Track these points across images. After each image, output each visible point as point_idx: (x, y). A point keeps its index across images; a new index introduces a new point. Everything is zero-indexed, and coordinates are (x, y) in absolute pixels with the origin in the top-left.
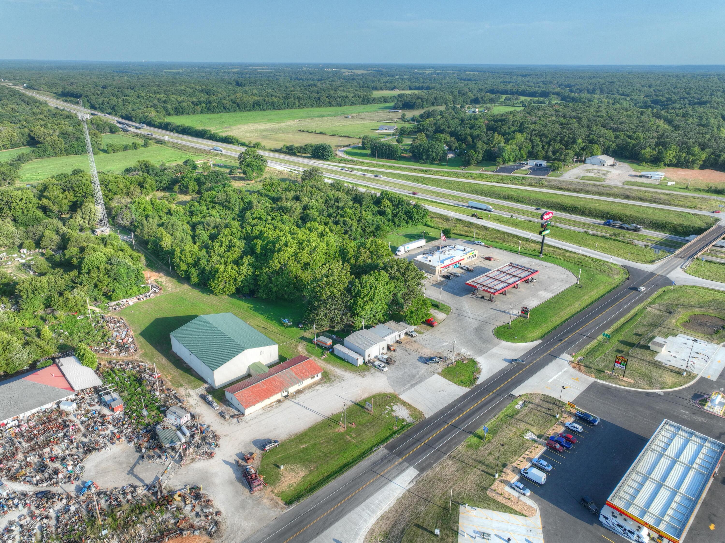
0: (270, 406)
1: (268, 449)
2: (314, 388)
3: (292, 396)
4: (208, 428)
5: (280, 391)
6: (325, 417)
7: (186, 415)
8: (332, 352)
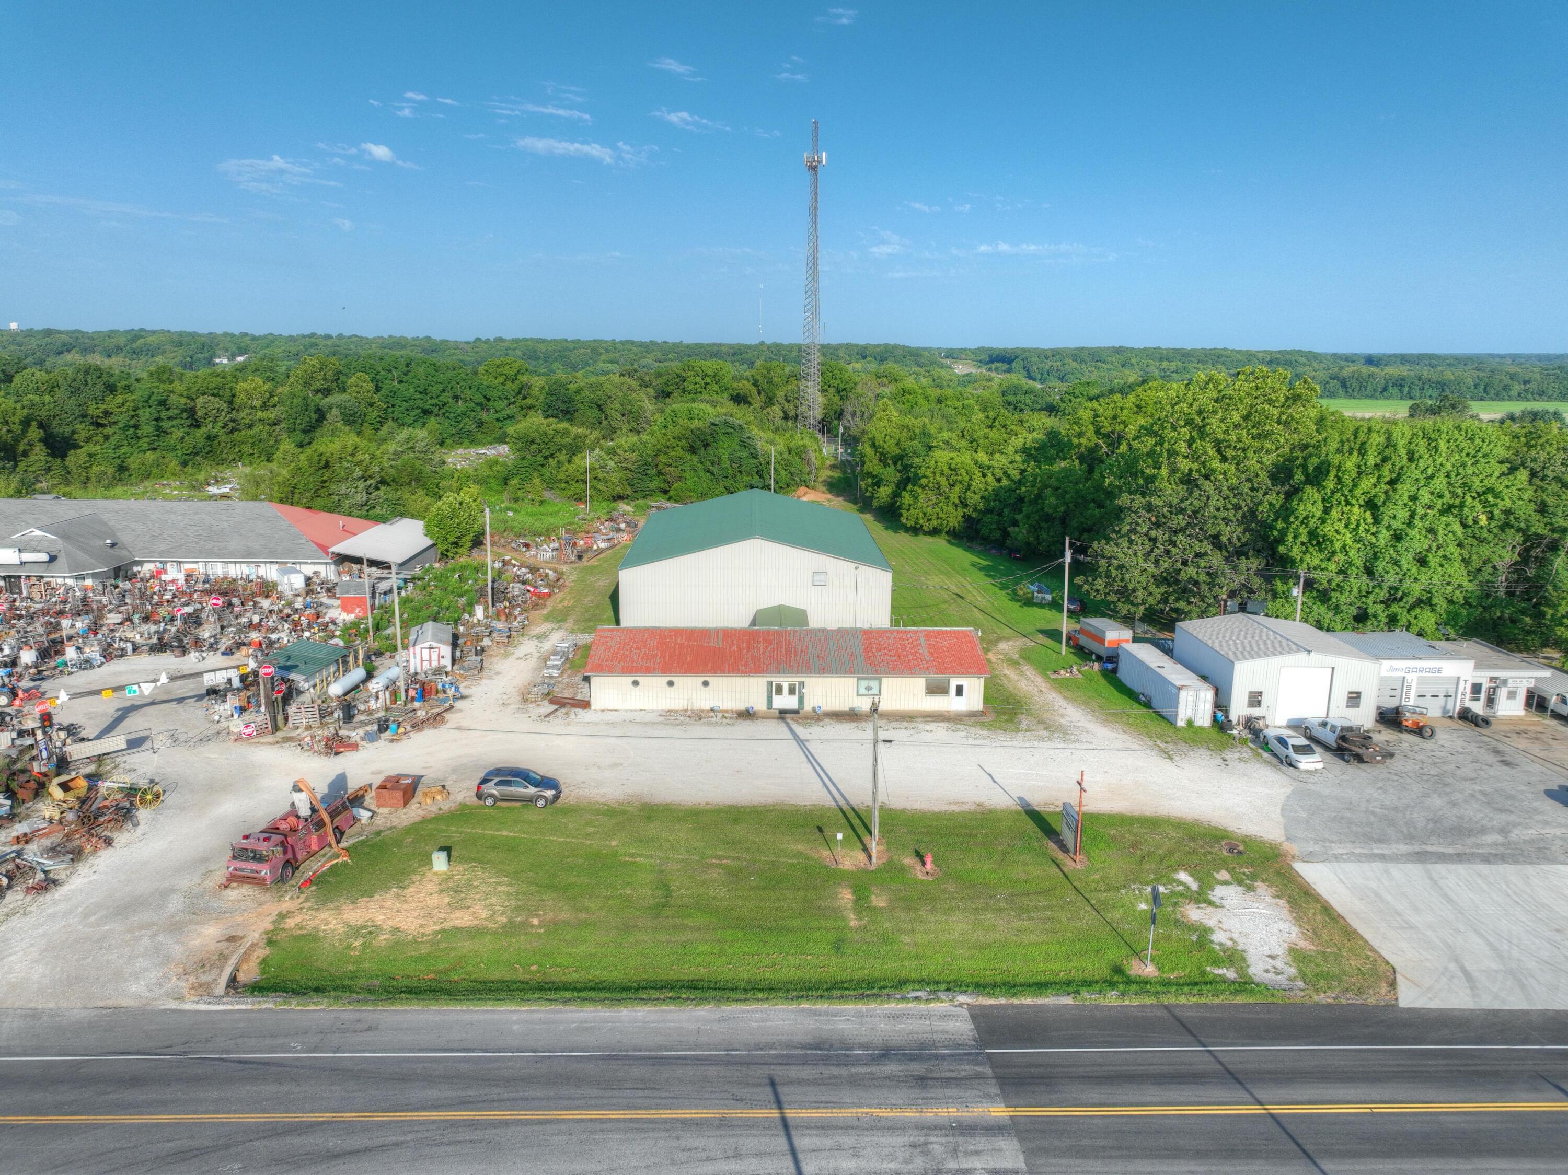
0: (698, 716)
1: (492, 796)
2: (914, 725)
3: (806, 718)
4: (456, 698)
5: (757, 669)
6: (842, 802)
7: (434, 644)
8: (1115, 671)
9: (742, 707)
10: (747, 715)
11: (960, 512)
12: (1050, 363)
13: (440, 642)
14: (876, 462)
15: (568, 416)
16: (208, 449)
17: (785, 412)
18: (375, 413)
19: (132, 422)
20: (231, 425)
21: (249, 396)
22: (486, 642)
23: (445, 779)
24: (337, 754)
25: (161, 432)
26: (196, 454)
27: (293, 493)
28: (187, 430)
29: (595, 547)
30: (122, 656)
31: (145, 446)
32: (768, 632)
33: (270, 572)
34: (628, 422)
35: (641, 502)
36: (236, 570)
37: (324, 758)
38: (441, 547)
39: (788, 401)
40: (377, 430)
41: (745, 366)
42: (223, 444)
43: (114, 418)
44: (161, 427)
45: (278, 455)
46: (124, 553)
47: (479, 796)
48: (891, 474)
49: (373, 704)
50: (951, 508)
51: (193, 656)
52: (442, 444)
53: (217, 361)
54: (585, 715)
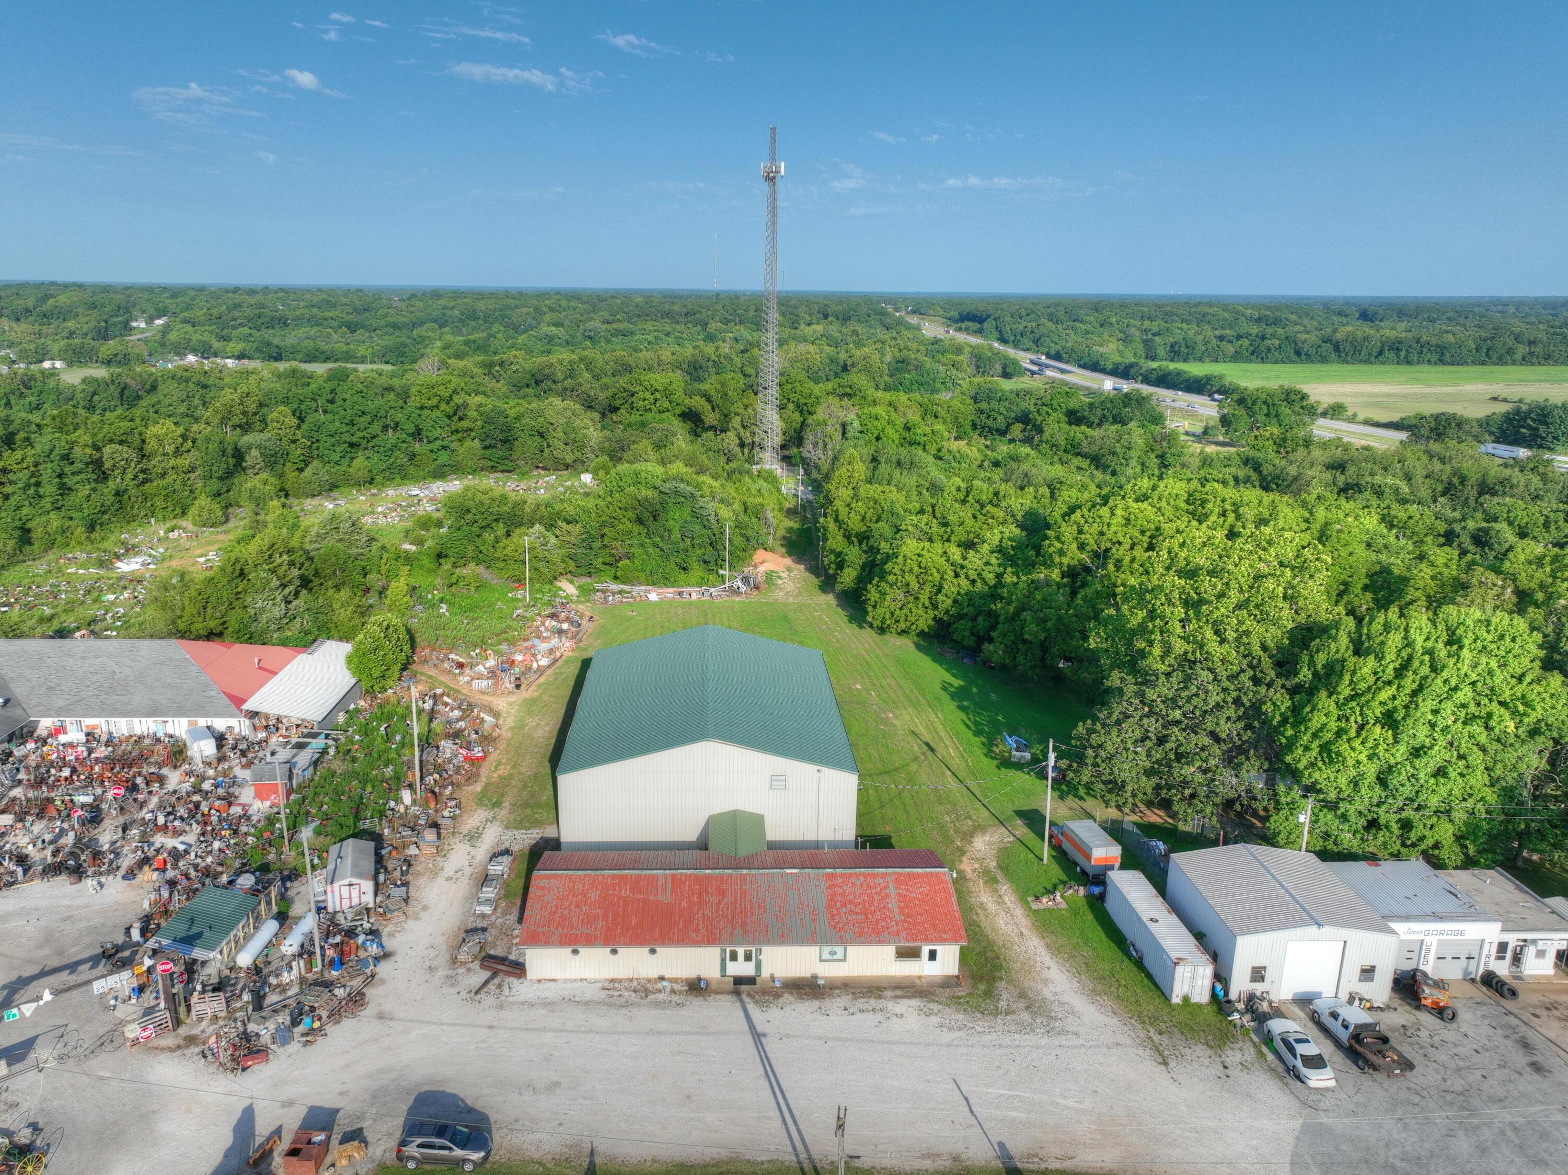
0: (649, 990)
1: (413, 1158)
2: (882, 1003)
3: (764, 992)
4: (377, 959)
5: (709, 940)
6: (803, 1156)
7: (354, 881)
8: (1102, 897)
9: (692, 974)
11: (931, 614)
12: (1024, 324)
13: (361, 876)
14: (840, 538)
15: (508, 446)
16: (117, 506)
17: (740, 439)
18: (299, 451)
19: (33, 480)
20: (141, 476)
21: (160, 440)
22: (413, 850)
23: (362, 1117)
24: (244, 1069)
25: (65, 490)
26: (105, 512)
27: (205, 608)
28: (93, 485)
29: (535, 665)
30: (11, 884)
31: (48, 506)
32: (721, 878)
33: (179, 727)
34: (572, 451)
35: (585, 580)
36: (144, 726)
37: (230, 1076)
38: (365, 685)
39: (744, 427)
40: (301, 470)
41: (699, 327)
42: (133, 499)
43: (11, 477)
44: (64, 484)
45: (193, 511)
46: (18, 711)
47: (400, 1157)
48: (855, 555)
49: (286, 978)
50: (921, 611)
51: (89, 883)
52: (371, 481)
53: (134, 324)
54: (520, 989)
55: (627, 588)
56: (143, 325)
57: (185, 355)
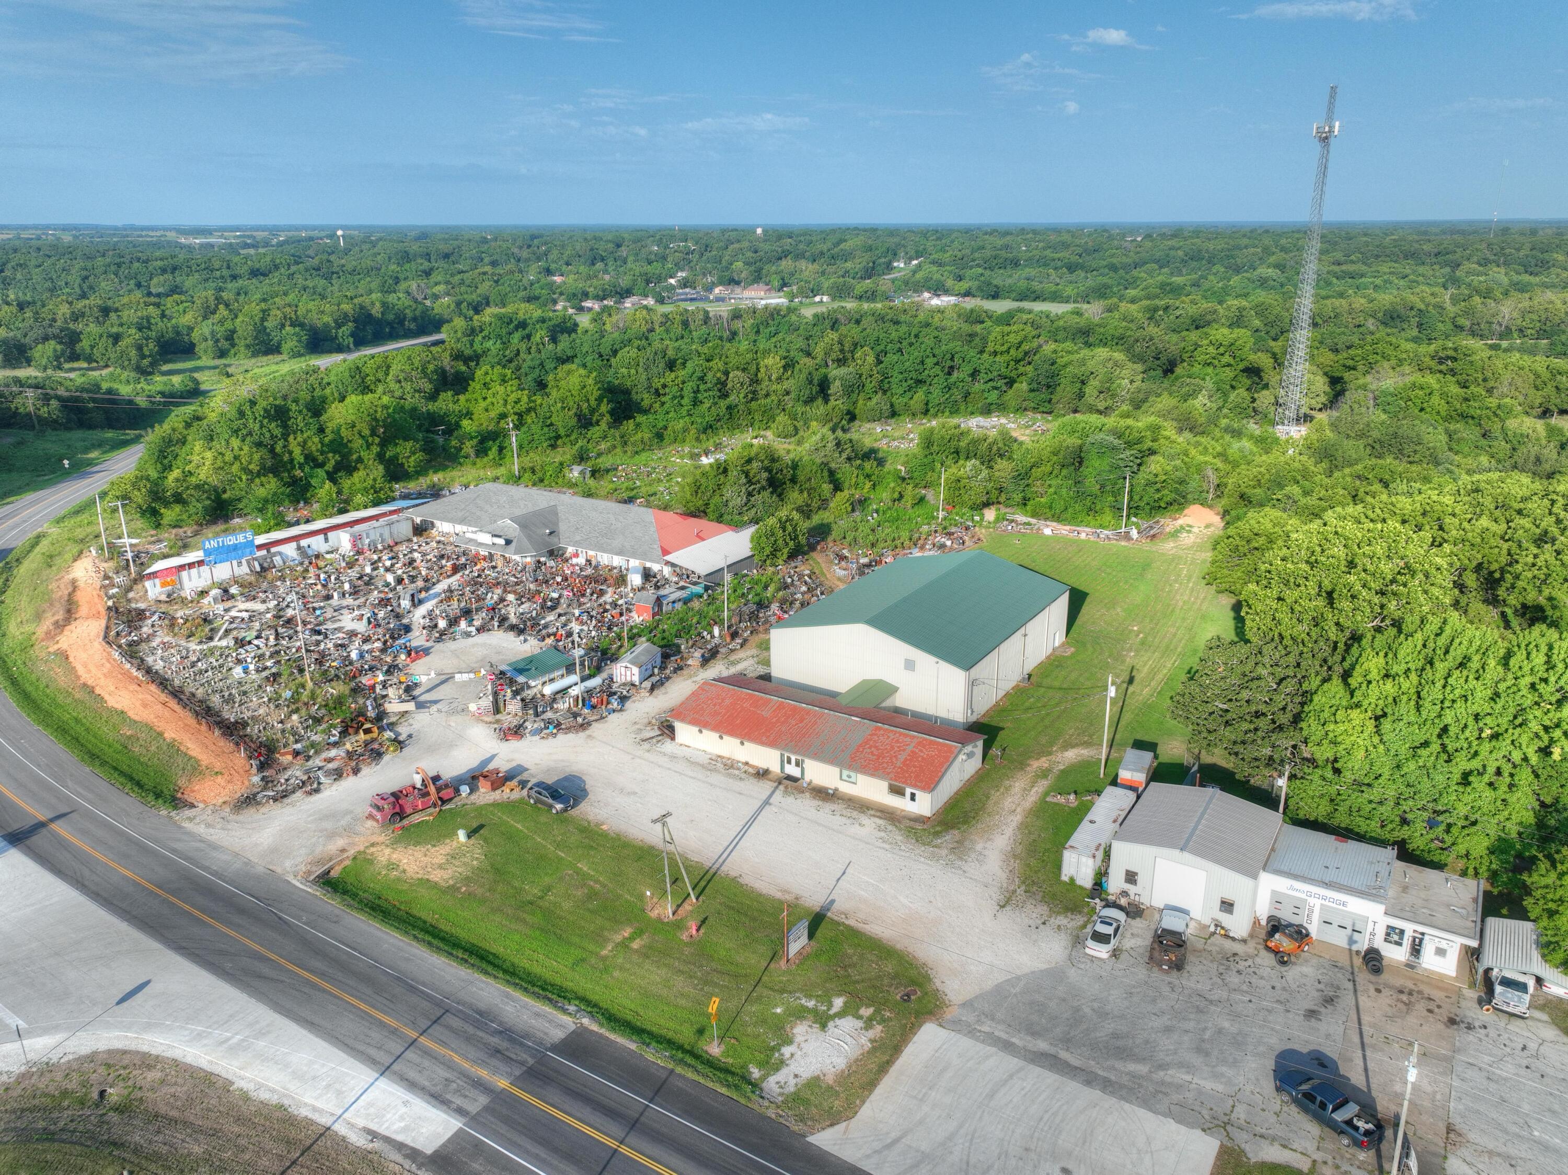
0: (729, 765)
1: (534, 798)
3: (796, 788)
4: (615, 711)
5: (772, 742)
6: (717, 866)
7: (629, 665)
9: (764, 765)
10: (762, 774)
16: (729, 417)
20: (750, 396)
21: (768, 370)
22: (690, 662)
23: (533, 776)
24: (507, 739)
26: (719, 421)
28: (716, 400)
34: (1105, 399)
37: (498, 741)
38: (753, 559)
42: (740, 413)
44: (697, 398)
46: (559, 538)
49: (561, 706)
51: (521, 638)
52: (926, 412)
53: (895, 264)
54: (668, 746)
55: (1033, 521)
56: (902, 265)
57: (922, 292)
